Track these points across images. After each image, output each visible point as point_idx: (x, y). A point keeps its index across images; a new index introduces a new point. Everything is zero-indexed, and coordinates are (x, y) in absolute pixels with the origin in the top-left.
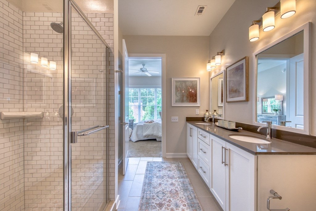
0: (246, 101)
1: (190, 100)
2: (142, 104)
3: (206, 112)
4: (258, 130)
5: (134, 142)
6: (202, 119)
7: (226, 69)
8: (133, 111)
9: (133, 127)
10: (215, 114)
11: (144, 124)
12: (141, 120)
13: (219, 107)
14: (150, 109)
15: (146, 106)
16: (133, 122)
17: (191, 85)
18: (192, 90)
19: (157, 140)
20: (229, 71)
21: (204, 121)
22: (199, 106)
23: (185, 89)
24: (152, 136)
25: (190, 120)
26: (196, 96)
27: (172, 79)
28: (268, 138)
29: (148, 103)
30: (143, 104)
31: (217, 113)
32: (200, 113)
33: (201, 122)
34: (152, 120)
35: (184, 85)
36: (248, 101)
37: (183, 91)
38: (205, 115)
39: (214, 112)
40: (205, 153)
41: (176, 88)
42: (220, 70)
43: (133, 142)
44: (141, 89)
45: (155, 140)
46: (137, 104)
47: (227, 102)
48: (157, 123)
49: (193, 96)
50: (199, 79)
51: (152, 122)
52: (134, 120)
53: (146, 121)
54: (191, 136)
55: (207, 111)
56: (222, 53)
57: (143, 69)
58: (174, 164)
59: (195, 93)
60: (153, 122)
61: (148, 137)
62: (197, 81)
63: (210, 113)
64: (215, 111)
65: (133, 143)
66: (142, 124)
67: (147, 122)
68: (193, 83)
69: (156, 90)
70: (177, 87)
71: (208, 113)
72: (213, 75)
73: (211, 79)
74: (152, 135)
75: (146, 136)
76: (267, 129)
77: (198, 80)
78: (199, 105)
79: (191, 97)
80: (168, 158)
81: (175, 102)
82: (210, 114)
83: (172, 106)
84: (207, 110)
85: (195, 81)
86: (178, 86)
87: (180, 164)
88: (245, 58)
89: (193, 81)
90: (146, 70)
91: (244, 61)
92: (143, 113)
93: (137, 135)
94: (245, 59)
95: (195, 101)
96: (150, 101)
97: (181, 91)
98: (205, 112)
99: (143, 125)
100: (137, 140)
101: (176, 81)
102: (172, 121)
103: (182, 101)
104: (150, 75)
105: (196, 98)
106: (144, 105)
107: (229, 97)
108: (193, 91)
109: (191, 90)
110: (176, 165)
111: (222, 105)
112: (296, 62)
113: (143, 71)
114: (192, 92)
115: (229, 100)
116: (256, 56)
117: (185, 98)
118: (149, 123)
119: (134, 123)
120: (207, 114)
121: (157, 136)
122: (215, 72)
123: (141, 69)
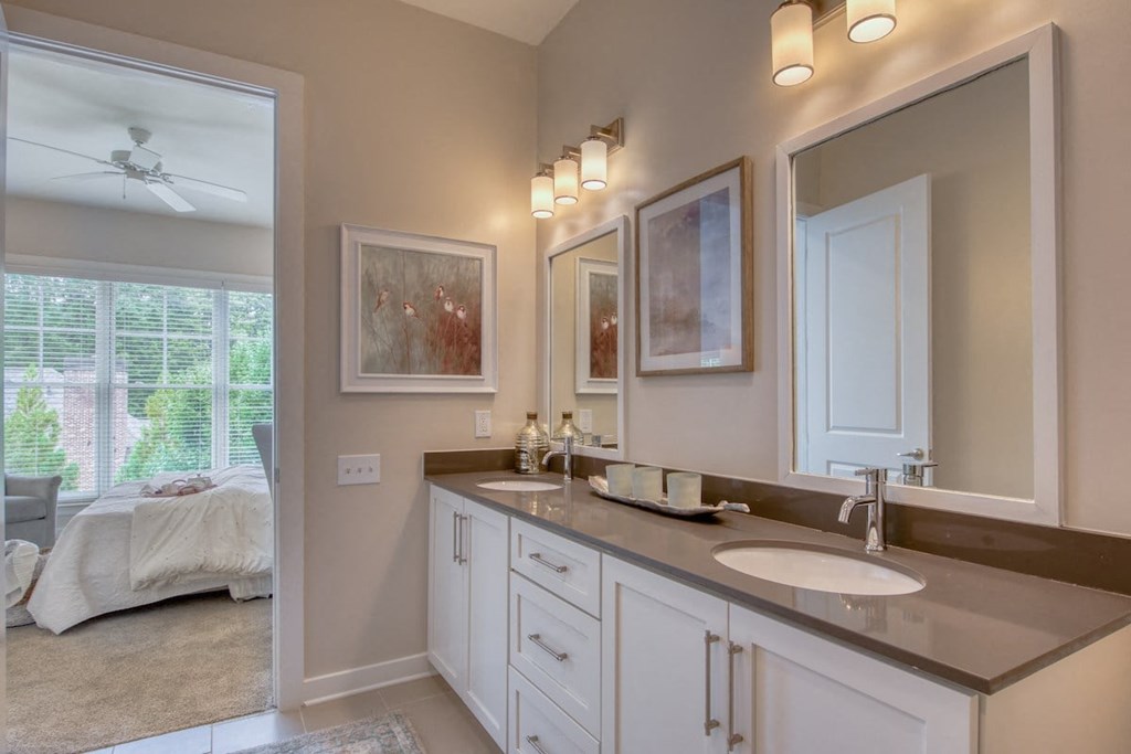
0: (744, 371)
1: (445, 362)
2: (121, 378)
3: (528, 425)
4: (843, 517)
5: (58, 630)
6: (509, 463)
7: (638, 209)
8: (61, 421)
9: (52, 526)
10: (568, 432)
11: (138, 509)
12: (116, 475)
13: (580, 397)
14: (182, 406)
15: (151, 391)
16: (52, 495)
17: (453, 279)
18: (455, 309)
19: (236, 593)
20: (650, 221)
21: (518, 471)
22: (493, 394)
23: (417, 297)
24: (202, 576)
25: (444, 467)
26: (476, 338)
27: (345, 232)
28: (871, 550)
29: (165, 374)
30: (132, 379)
31: (575, 429)
32: (494, 429)
33: (502, 474)
34: (199, 479)
35: (411, 274)
36: (752, 370)
37: (409, 311)
38: (521, 437)
39: (564, 424)
40: (564, 656)
41: (370, 287)
42: (598, 217)
43: (48, 632)
44: (118, 285)
45: (222, 595)
46: (90, 378)
47: (639, 374)
48: (237, 494)
49: (459, 339)
50: (490, 252)
51: (200, 485)
52: (56, 481)
53: (157, 484)
54: (460, 558)
55: (532, 417)
56: (613, 133)
57: (132, 160)
58: (362, 738)
59: (471, 325)
60: (209, 486)
61: (168, 585)
62: (481, 260)
63: (546, 427)
64: (567, 416)
65: (49, 641)
66: (127, 507)
67: (159, 493)
68: (462, 267)
69: (222, 303)
70: (370, 284)
71: (537, 427)
72: (559, 239)
73: (551, 259)
74: (201, 569)
75: (153, 581)
76: (870, 506)
77: (485, 255)
78: (491, 390)
79: (449, 343)
80: (317, 705)
81: (362, 372)
82: (547, 431)
83: (346, 388)
84: (533, 412)
85: (473, 259)
86: (381, 276)
87: (397, 729)
88: (739, 163)
89: (460, 258)
90: (158, 167)
91: (731, 180)
92: (132, 430)
93: (83, 581)
94: (738, 169)
95: (472, 365)
96: (182, 362)
97: (397, 306)
98: (524, 424)
99: (131, 509)
100: (85, 614)
101: (370, 250)
102: (344, 479)
103: (404, 365)
104: (181, 206)
105: (479, 351)
106: (140, 384)
107: (651, 348)
108: (461, 314)
109: (449, 307)
110: (375, 743)
111: (615, 391)
112: (827, 235)
113: (132, 171)
114: (455, 315)
115: (651, 362)
116: (792, 157)
117: (418, 351)
118: (181, 494)
119: (63, 495)
120: (532, 432)
121: (236, 574)
122: (572, 228)
123: (121, 158)
